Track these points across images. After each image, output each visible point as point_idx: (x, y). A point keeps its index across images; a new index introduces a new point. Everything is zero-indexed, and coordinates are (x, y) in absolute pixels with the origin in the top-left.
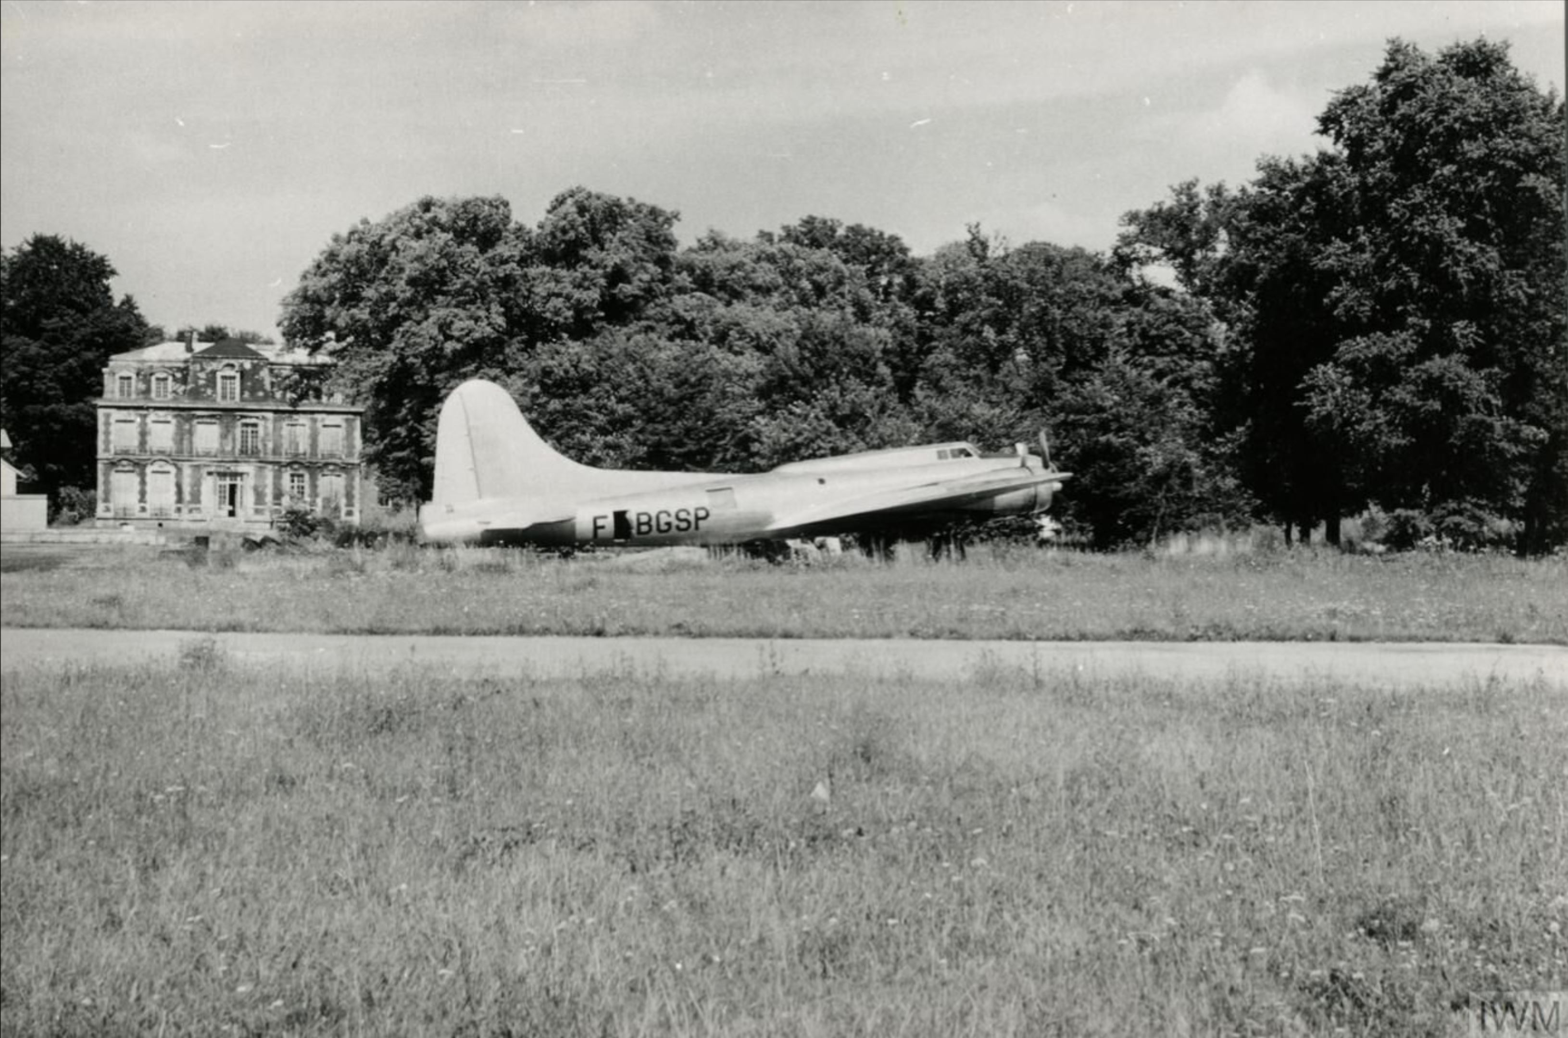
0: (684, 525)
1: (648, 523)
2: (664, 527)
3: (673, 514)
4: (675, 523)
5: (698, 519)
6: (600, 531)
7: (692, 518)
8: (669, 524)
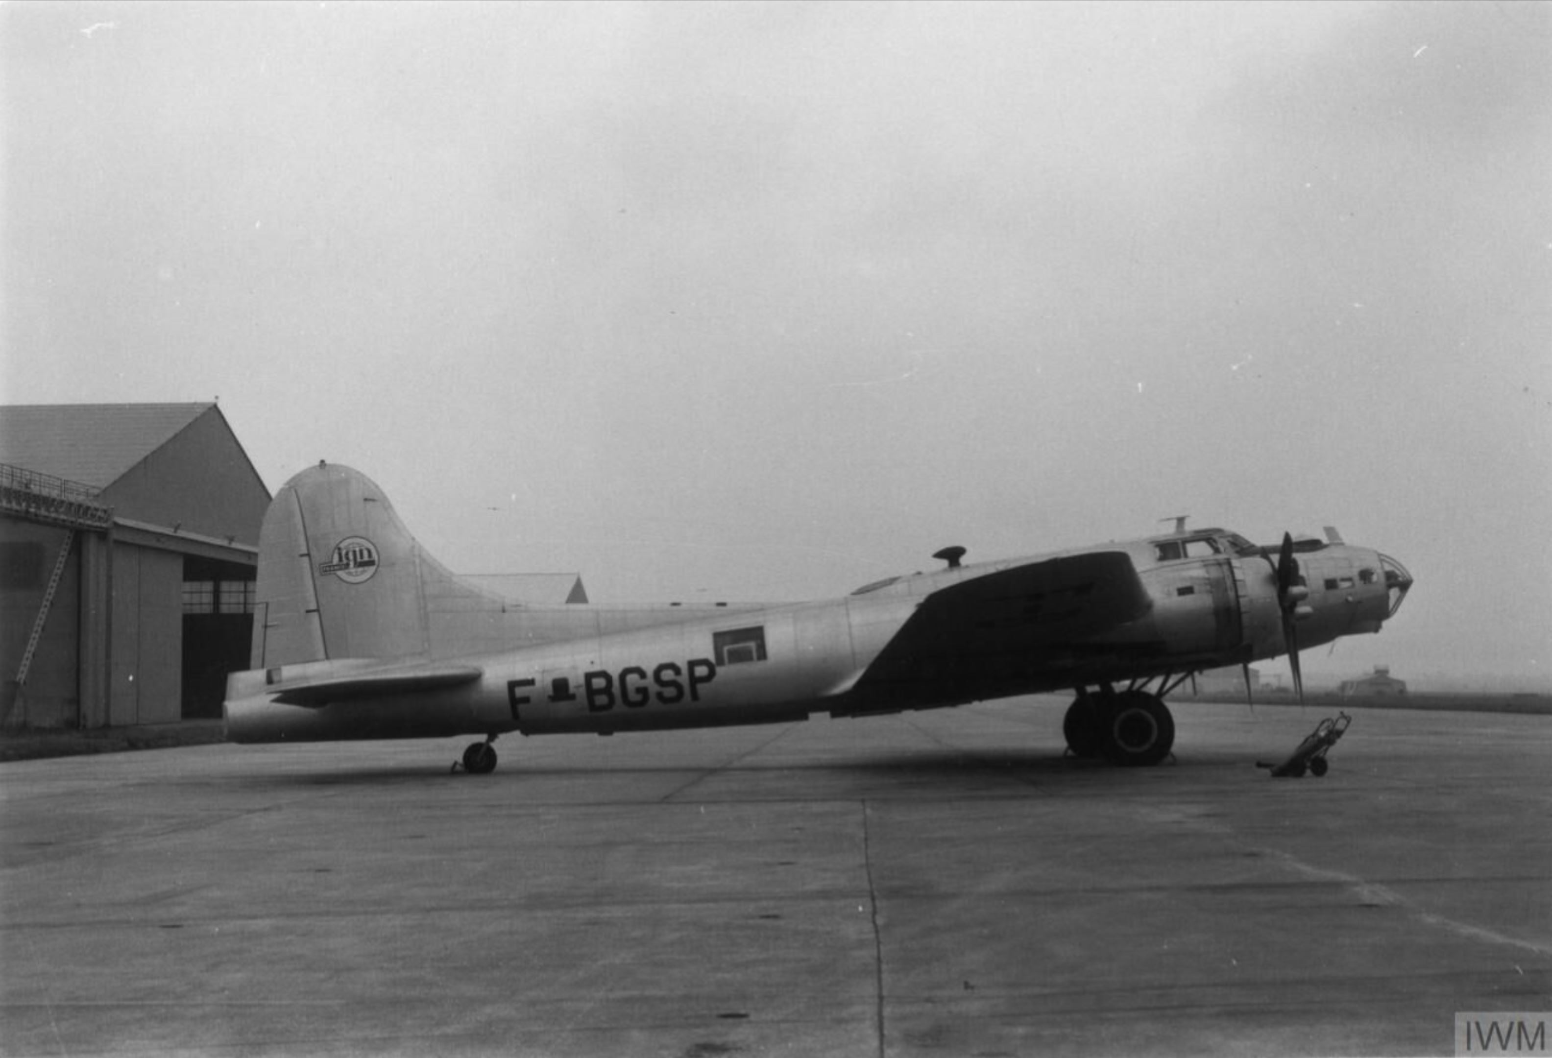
0: (670, 692)
1: (607, 690)
2: (634, 697)
3: (650, 672)
4: (654, 688)
5: (694, 680)
6: (521, 707)
7: (684, 679)
8: (643, 691)
